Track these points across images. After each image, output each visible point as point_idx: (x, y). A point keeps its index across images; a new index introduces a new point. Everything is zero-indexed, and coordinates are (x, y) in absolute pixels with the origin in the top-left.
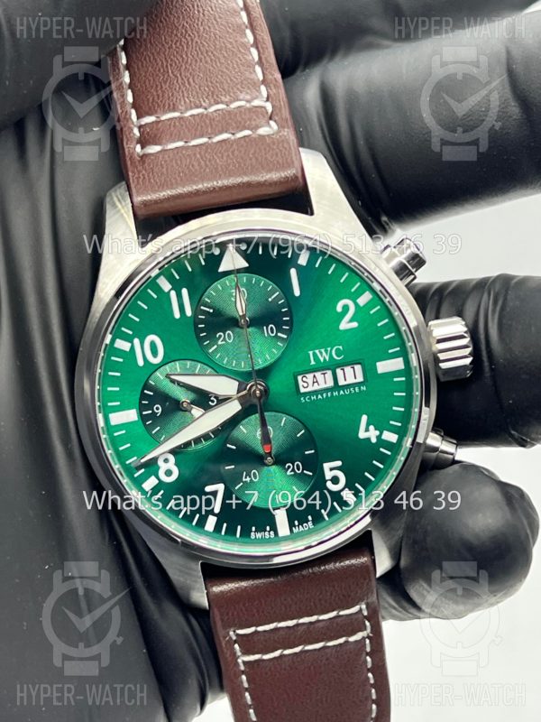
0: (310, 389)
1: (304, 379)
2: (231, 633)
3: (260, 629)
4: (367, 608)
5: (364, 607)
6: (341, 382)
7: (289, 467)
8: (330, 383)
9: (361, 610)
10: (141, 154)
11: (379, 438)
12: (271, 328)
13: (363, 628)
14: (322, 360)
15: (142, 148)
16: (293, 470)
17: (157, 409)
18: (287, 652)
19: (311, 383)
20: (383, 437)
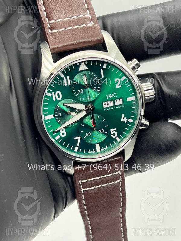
0: (107, 106)
1: (105, 104)
2: (80, 182)
3: (89, 180)
4: (121, 172)
5: (120, 172)
6: (116, 104)
7: (100, 131)
8: (113, 105)
9: (119, 173)
10: (51, 33)
11: (127, 121)
12: (95, 88)
13: (119, 179)
14: (110, 98)
15: (51, 31)
16: (101, 132)
17: (60, 114)
18: (97, 187)
19: (107, 105)
20: (129, 121)
